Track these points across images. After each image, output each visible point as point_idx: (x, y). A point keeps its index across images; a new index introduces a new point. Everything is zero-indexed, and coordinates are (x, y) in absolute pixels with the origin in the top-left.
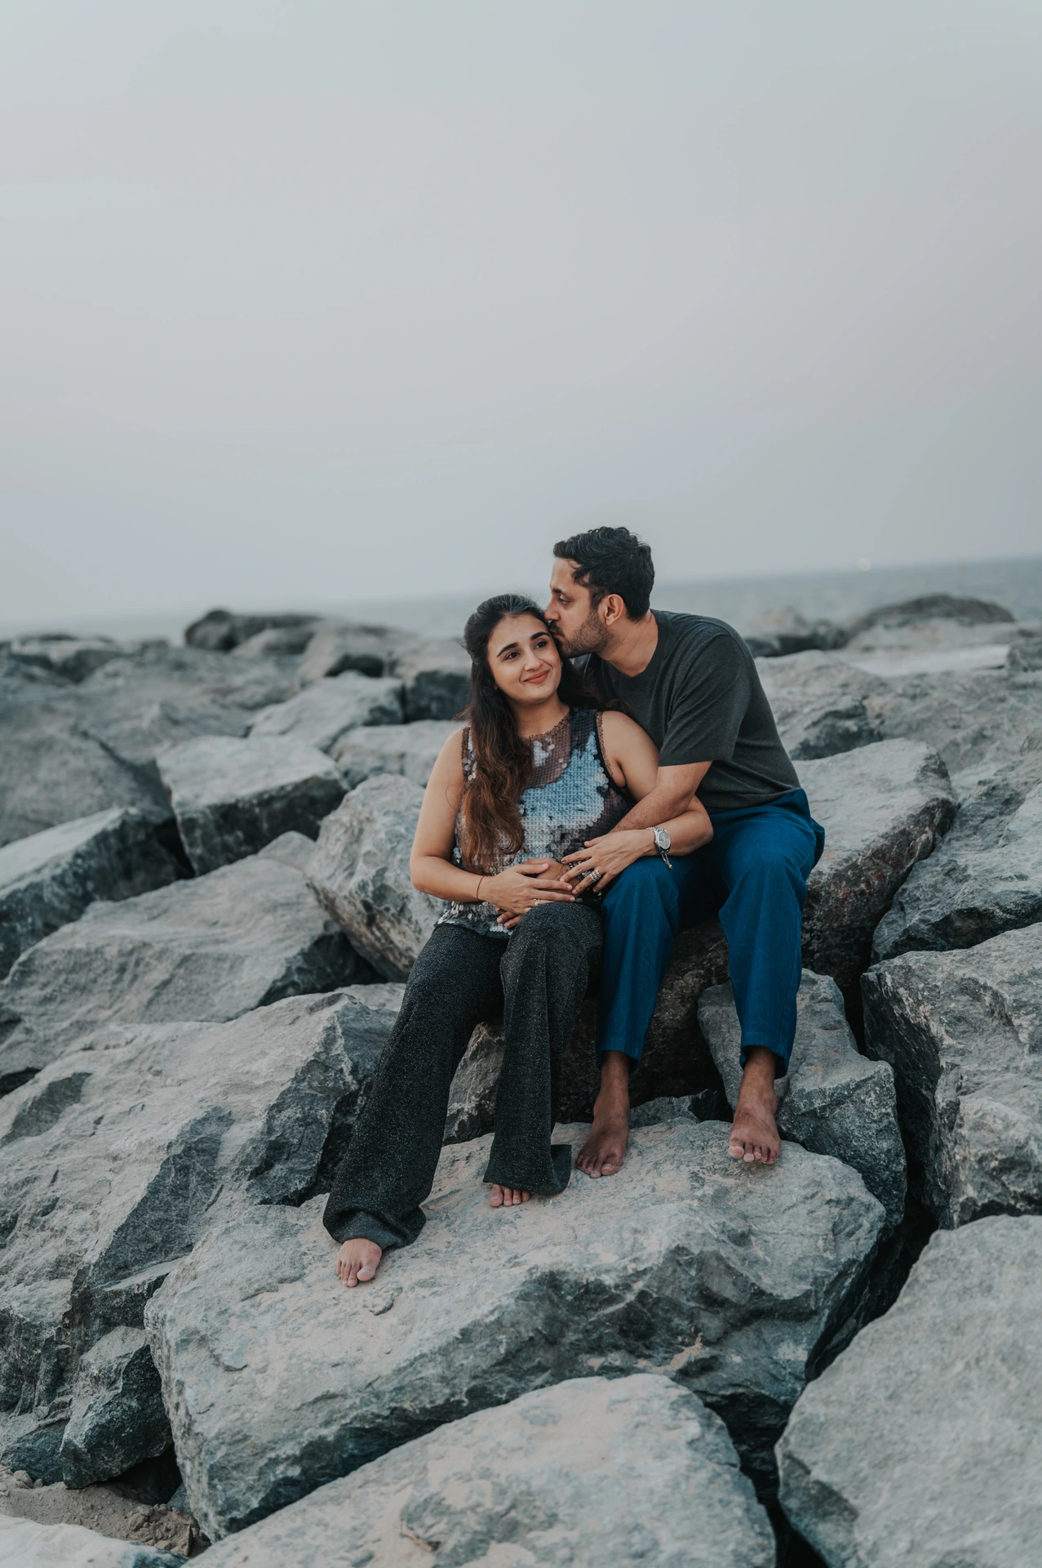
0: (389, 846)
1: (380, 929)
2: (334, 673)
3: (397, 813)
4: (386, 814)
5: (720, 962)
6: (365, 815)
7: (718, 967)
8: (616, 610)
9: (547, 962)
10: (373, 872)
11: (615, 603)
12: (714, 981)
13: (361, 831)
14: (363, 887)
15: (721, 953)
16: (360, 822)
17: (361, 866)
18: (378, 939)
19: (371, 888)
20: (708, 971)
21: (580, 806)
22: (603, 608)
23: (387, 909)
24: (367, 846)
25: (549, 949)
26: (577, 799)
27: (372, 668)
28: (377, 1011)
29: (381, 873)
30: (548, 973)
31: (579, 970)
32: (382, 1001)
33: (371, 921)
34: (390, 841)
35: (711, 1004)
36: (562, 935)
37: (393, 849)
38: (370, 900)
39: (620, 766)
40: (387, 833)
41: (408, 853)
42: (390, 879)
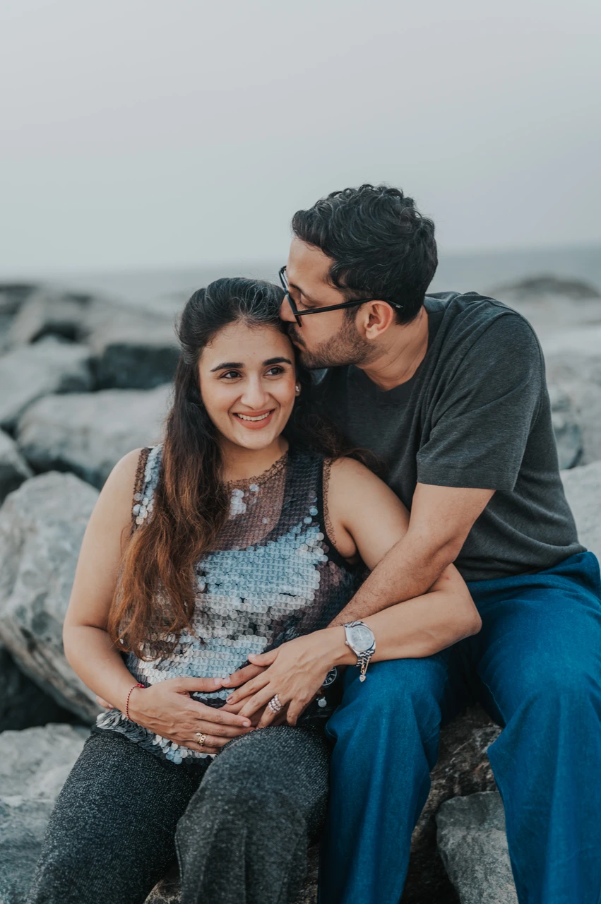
0: (51, 566)
1: (42, 655)
2: (36, 339)
3: (63, 525)
4: (50, 524)
5: (466, 766)
6: (26, 524)
7: (464, 773)
8: (382, 319)
9: (247, 853)
10: (32, 596)
11: (381, 311)
12: (457, 789)
13: (23, 542)
14: (21, 612)
15: (467, 755)
16: (22, 531)
17: (19, 586)
18: (41, 665)
19: (30, 615)
20: (451, 779)
21: (286, 588)
22: (363, 316)
23: (49, 639)
24: (26, 564)
25: (251, 833)
26: (283, 576)
27: (69, 334)
28: (20, 808)
29: (41, 598)
30: (248, 866)
31: (295, 855)
32: (39, 756)
33: (32, 647)
34: (53, 559)
35: (454, 824)
36: (272, 808)
37: (56, 570)
38: (29, 628)
39: (348, 531)
40: (50, 550)
41: (72, 576)
42: (51, 605)
